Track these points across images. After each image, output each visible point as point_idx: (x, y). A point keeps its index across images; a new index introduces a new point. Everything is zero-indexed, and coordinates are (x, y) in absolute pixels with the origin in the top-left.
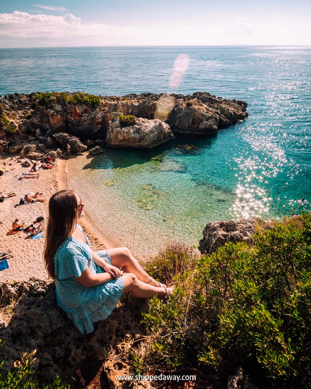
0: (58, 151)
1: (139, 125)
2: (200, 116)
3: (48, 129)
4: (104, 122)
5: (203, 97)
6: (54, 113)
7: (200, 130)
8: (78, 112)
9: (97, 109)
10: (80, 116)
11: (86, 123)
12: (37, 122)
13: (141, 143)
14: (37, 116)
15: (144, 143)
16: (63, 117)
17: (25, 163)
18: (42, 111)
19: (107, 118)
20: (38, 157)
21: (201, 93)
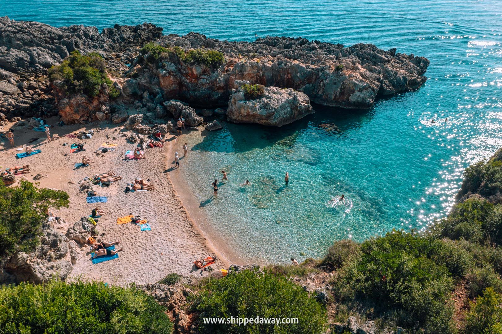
0: (169, 124)
1: (268, 98)
2: (351, 85)
3: (158, 93)
4: (227, 86)
5: (365, 52)
6: (165, 74)
7: (349, 104)
8: (195, 73)
9: (219, 70)
10: (198, 78)
11: (204, 87)
12: (145, 83)
13: (269, 121)
14: (145, 75)
15: (272, 122)
16: (177, 78)
17: (131, 138)
18: (151, 69)
19: (230, 81)
20: (145, 131)
21: (364, 45)
